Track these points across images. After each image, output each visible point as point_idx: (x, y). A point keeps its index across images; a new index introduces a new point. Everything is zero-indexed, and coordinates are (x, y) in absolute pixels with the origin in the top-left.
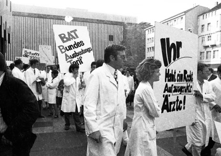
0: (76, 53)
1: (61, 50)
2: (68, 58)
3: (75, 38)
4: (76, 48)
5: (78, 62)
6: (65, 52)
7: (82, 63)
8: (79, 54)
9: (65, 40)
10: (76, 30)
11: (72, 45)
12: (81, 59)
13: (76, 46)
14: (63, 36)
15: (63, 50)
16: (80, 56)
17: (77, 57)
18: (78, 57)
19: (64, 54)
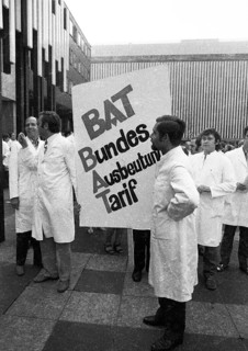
0: (120, 169)
1: (84, 160)
2: (99, 184)
3: (122, 118)
4: (122, 151)
5: (124, 196)
6: (94, 165)
7: (136, 200)
8: (128, 171)
9: (96, 127)
10: (129, 89)
11: (111, 145)
12: (132, 188)
13: (122, 143)
14: (92, 116)
15: (90, 162)
16: (130, 177)
17: (123, 181)
18: (126, 181)
19: (90, 173)
